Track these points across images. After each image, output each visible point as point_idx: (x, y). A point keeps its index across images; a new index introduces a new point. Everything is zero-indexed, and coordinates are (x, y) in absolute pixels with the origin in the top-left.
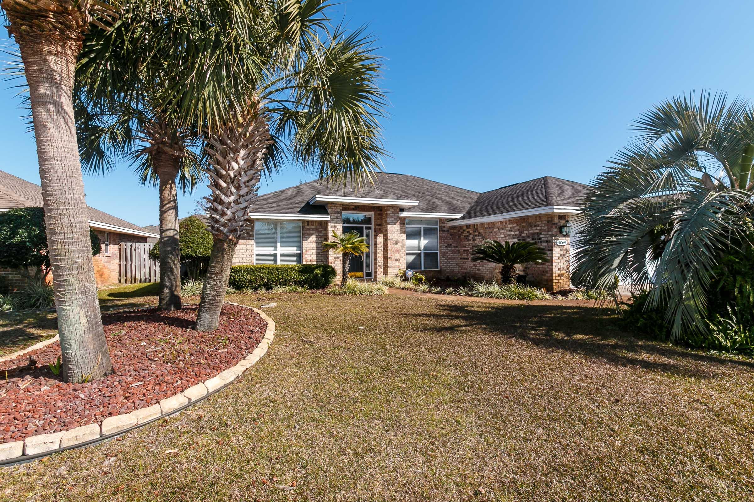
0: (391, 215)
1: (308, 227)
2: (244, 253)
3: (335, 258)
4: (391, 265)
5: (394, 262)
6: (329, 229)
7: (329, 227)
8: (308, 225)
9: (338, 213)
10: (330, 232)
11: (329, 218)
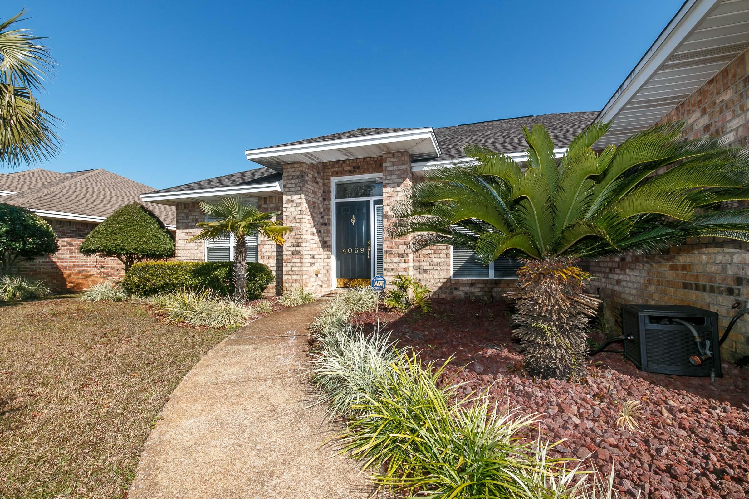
0: (391, 169)
1: (266, 206)
2: (193, 248)
3: (293, 253)
4: (390, 265)
5: (397, 260)
6: (284, 206)
7: (284, 202)
8: (265, 203)
9: (298, 177)
10: (285, 210)
11: (276, 187)
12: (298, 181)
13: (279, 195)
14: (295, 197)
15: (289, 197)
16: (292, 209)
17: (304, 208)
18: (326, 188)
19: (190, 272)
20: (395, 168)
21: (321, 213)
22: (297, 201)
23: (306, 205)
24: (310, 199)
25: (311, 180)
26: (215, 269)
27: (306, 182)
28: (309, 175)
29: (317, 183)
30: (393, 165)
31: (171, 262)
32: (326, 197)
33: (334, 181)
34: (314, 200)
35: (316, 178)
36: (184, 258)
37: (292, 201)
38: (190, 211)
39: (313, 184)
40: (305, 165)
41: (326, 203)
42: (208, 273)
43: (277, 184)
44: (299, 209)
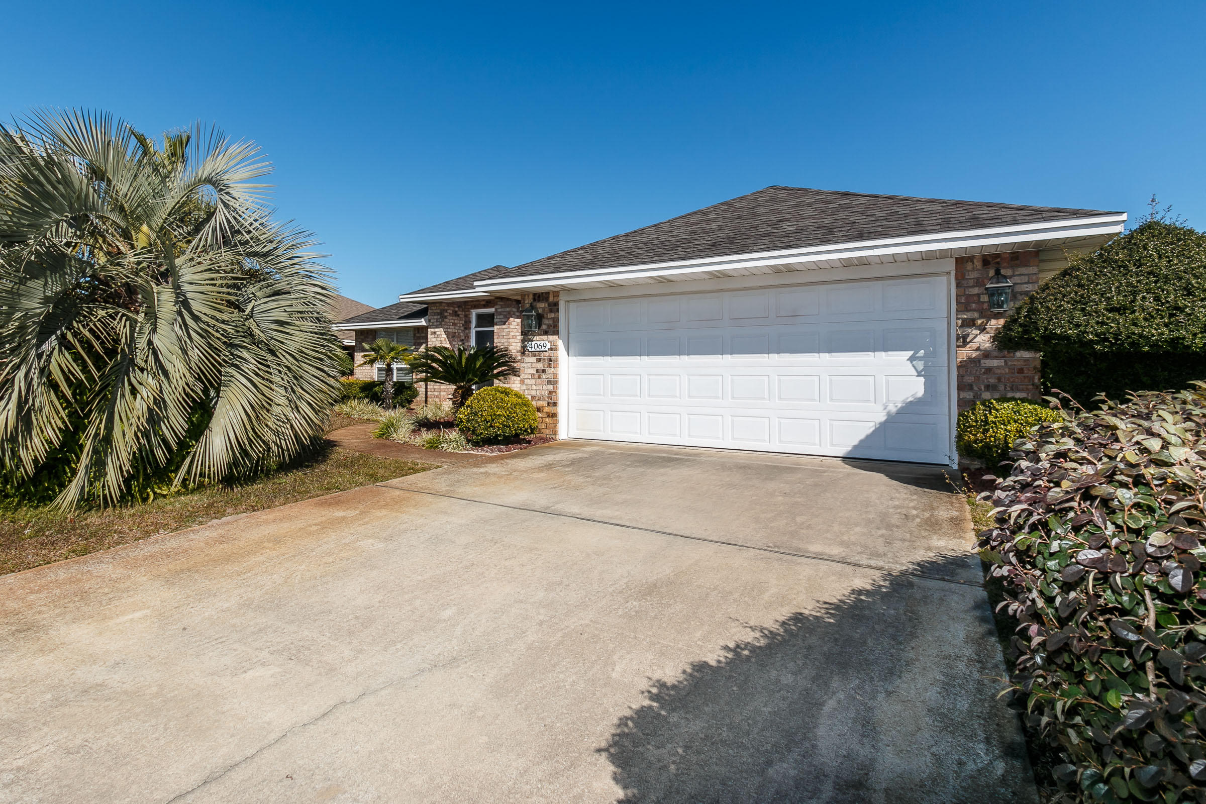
6: (429, 336)
7: (429, 333)
8: (418, 332)
9: (438, 314)
10: (429, 340)
11: (423, 322)
12: (439, 317)
13: (426, 328)
14: (436, 330)
15: (432, 330)
16: (434, 339)
17: (443, 339)
18: (467, 319)
19: (360, 388)
20: (503, 310)
21: (463, 340)
22: (437, 333)
23: (445, 336)
24: (449, 330)
25: (451, 315)
26: (376, 386)
27: (446, 317)
28: (449, 311)
29: (458, 315)
30: (502, 308)
31: (351, 379)
32: (467, 326)
33: (474, 313)
34: (454, 331)
35: (456, 312)
36: (360, 376)
37: (435, 333)
38: (365, 337)
39: (454, 318)
40: (444, 304)
41: (467, 331)
42: (371, 389)
43: (423, 320)
44: (439, 339)
